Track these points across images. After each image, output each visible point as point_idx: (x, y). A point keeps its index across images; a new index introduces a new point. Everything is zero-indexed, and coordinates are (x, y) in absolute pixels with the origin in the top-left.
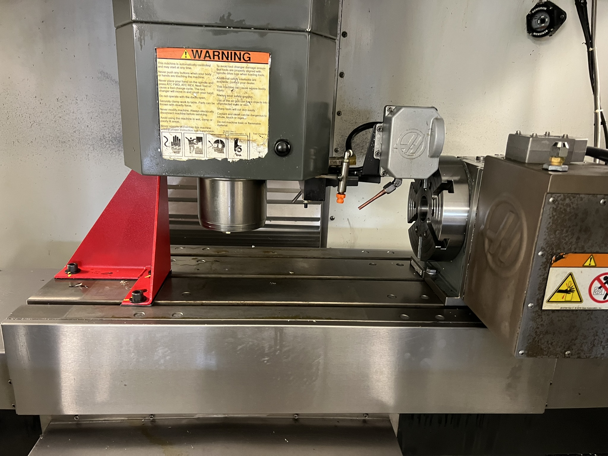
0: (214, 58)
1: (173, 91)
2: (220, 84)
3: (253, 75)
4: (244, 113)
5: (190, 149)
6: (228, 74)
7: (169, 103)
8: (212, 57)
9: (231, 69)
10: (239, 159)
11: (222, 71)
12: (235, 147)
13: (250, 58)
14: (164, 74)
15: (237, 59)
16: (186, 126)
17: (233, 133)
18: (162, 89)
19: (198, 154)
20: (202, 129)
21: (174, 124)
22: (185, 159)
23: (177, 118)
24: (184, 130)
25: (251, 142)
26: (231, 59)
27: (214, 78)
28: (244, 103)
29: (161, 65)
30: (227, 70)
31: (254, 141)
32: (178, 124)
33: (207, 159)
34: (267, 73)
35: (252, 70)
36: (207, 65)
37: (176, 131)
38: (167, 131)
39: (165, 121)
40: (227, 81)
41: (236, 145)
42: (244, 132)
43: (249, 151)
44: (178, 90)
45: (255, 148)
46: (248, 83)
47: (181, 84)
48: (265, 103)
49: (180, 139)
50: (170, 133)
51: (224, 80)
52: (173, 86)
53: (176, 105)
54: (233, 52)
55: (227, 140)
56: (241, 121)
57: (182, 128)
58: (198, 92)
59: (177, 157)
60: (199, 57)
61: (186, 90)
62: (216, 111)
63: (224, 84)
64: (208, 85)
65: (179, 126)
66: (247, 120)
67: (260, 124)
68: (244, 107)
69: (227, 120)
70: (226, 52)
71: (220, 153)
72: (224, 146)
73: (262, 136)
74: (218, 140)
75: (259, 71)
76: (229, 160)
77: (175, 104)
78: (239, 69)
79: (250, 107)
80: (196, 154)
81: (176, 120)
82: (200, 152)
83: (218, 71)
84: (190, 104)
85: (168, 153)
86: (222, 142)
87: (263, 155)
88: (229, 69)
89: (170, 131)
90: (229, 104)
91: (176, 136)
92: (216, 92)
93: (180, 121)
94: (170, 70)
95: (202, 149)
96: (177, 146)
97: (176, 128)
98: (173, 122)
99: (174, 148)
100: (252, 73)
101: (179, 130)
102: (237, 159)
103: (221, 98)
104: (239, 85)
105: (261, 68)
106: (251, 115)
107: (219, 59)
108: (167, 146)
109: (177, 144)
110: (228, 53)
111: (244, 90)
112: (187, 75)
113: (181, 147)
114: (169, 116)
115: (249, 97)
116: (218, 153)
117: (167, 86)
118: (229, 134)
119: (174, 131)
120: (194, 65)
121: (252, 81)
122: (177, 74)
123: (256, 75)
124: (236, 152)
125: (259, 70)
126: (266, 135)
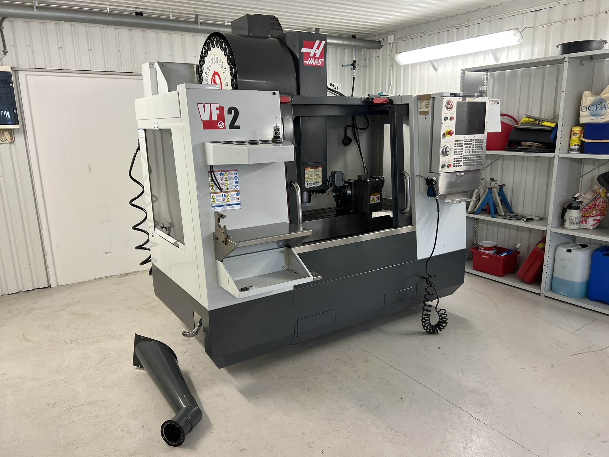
2: (314, 173)
11: (315, 170)
13: (319, 167)
14: (306, 172)
18: (306, 175)
20: (312, 181)
28: (318, 176)
36: (312, 170)
41: (317, 183)
42: (318, 181)
45: (320, 183)
48: (321, 175)
53: (308, 178)
55: (315, 183)
61: (309, 175)
67: (320, 179)
69: (316, 179)
70: (315, 167)
76: (316, 186)
85: (307, 186)
95: (312, 185)
111: (318, 173)
112: (309, 172)
116: (314, 185)
119: (307, 182)
123: (320, 170)
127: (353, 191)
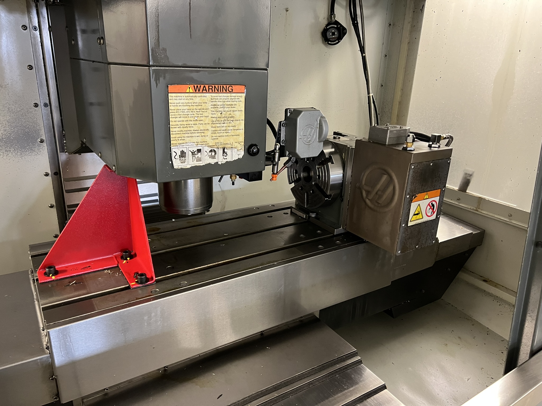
0: (209, 91)
1: (181, 117)
2: (213, 110)
3: (235, 101)
4: (229, 128)
5: (193, 158)
6: (218, 101)
7: (177, 126)
8: (207, 90)
9: (220, 98)
10: (225, 162)
11: (214, 100)
12: (223, 153)
13: (232, 89)
14: (173, 105)
15: (224, 91)
16: (190, 142)
17: (222, 143)
18: (173, 116)
19: (198, 162)
20: (201, 143)
21: (181, 142)
22: (189, 167)
23: (183, 137)
24: (188, 145)
25: (233, 148)
26: (220, 91)
27: (209, 106)
28: (229, 122)
29: (172, 98)
30: (218, 99)
31: (235, 148)
32: (184, 142)
33: (204, 164)
34: (243, 99)
35: (234, 98)
36: (204, 96)
37: (183, 147)
38: (176, 147)
39: (175, 140)
40: (218, 106)
41: (224, 152)
42: (229, 142)
43: (232, 155)
44: (184, 116)
45: (236, 152)
46: (231, 107)
47: (186, 111)
48: (243, 120)
49: (185, 152)
50: (179, 149)
51: (216, 106)
52: (180, 114)
53: (183, 127)
54: (222, 86)
55: (218, 149)
56: (226, 134)
57: (187, 144)
58: (198, 117)
59: (183, 166)
60: (199, 91)
61: (190, 116)
62: (211, 129)
63: (216, 109)
64: (205, 110)
65: (185, 143)
66: (231, 133)
67: (239, 135)
68: (228, 124)
69: (218, 135)
70: (217, 86)
71: (213, 158)
72: (215, 154)
73: (240, 143)
74: (212, 150)
75: (238, 99)
76: (219, 163)
77: (181, 126)
78: (226, 98)
79: (233, 124)
80: (197, 162)
81: (183, 138)
82: (199, 160)
83: (212, 100)
84: (193, 126)
85: (177, 164)
86: (214, 151)
87: (241, 156)
88: (219, 98)
89: (178, 147)
90: (219, 123)
91: (182, 150)
92: (210, 115)
93: (185, 138)
94: (178, 101)
95: (201, 157)
96: (184, 158)
97: (183, 145)
98: (180, 140)
99: (181, 159)
100: (234, 100)
101: (185, 146)
102: (224, 161)
103: (214, 119)
104: (226, 109)
105: (239, 96)
106: (234, 130)
107: (212, 91)
108: (176, 159)
109: (183, 156)
110: (218, 86)
111: (229, 113)
112: (190, 104)
113: (186, 158)
114: (178, 136)
115: (232, 117)
116: (212, 159)
117: (176, 114)
118: (219, 145)
119: (182, 147)
120: (195, 96)
121: (234, 106)
122: (183, 104)
123: (236, 101)
124: (224, 157)
125: (238, 97)
126: (243, 142)
127: (349, 172)
